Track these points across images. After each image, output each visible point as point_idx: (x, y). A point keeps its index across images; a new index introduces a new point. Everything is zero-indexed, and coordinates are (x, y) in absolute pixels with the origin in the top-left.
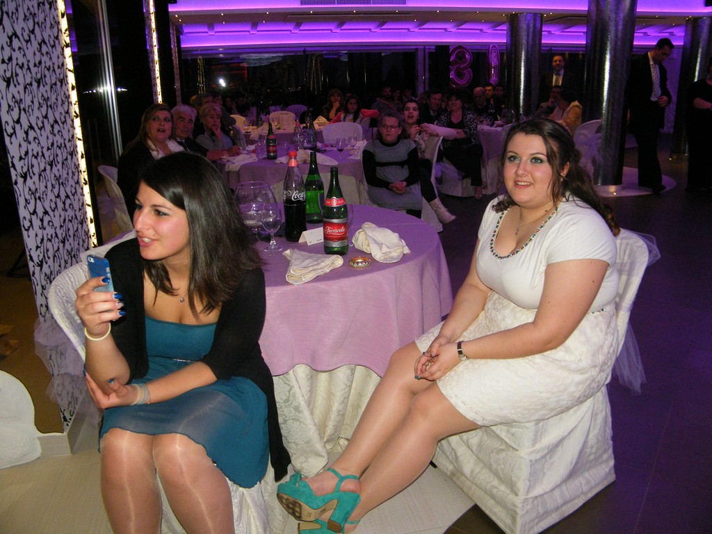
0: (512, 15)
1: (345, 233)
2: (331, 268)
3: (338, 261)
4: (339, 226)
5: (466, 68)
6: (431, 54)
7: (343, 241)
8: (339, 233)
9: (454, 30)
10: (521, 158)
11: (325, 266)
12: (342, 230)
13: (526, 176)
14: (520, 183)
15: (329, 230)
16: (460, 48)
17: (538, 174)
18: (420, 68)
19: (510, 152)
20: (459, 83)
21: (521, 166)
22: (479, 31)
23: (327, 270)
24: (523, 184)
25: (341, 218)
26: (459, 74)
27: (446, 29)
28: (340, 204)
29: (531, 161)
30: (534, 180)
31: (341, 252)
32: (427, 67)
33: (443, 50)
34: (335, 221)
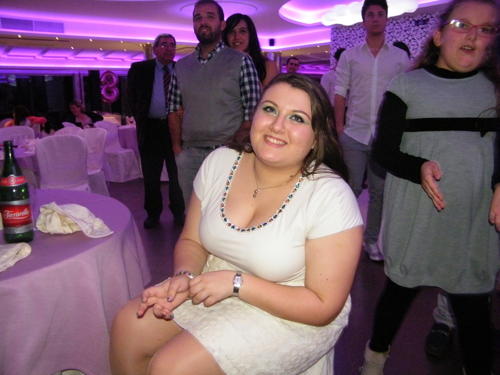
0: (147, 45)
1: (29, 215)
2: (16, 260)
3: (25, 250)
4: (21, 208)
5: (113, 87)
6: (85, 78)
7: (28, 226)
8: (21, 216)
9: (102, 59)
10: (279, 112)
11: (8, 259)
12: (25, 212)
13: (283, 133)
14: (272, 140)
15: (9, 215)
16: (109, 72)
17: (295, 134)
18: (77, 88)
19: (267, 101)
20: (108, 98)
21: (280, 121)
22: (121, 60)
23: (11, 263)
24: (275, 141)
25: (23, 199)
26: (109, 92)
27: (95, 58)
28: (19, 183)
29: (291, 118)
30: (290, 141)
31: (27, 238)
32: (83, 88)
33: (94, 73)
34: (16, 203)
